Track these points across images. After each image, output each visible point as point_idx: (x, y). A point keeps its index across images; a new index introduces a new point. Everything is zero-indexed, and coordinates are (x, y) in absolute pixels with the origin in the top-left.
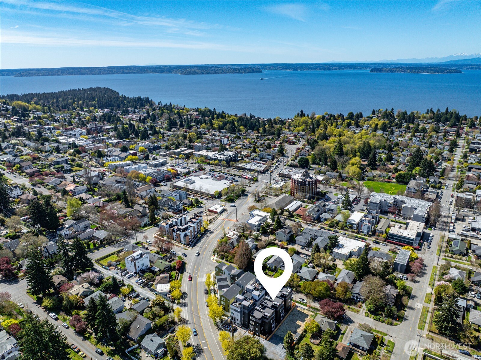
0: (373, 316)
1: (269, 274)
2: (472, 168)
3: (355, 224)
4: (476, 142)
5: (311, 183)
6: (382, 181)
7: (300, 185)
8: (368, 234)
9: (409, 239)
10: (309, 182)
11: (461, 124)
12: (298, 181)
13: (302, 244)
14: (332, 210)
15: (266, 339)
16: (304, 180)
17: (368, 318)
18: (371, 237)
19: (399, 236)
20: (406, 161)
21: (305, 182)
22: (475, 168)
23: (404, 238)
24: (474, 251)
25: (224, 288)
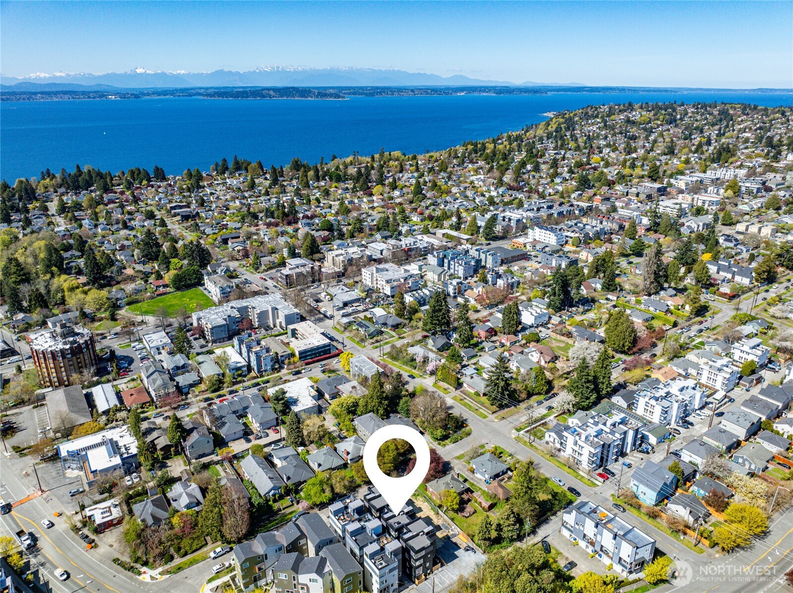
0: (447, 441)
1: (284, 506)
2: (228, 239)
3: (244, 366)
4: (176, 206)
5: (89, 342)
6: (152, 298)
7: (69, 356)
8: (272, 370)
9: (325, 346)
10: (86, 342)
11: (113, 185)
12: (62, 351)
13: (237, 436)
14: (183, 366)
15: (442, 565)
16: (75, 342)
18: (279, 371)
19: (312, 350)
21: (79, 345)
22: (233, 238)
23: (318, 348)
24: (385, 324)
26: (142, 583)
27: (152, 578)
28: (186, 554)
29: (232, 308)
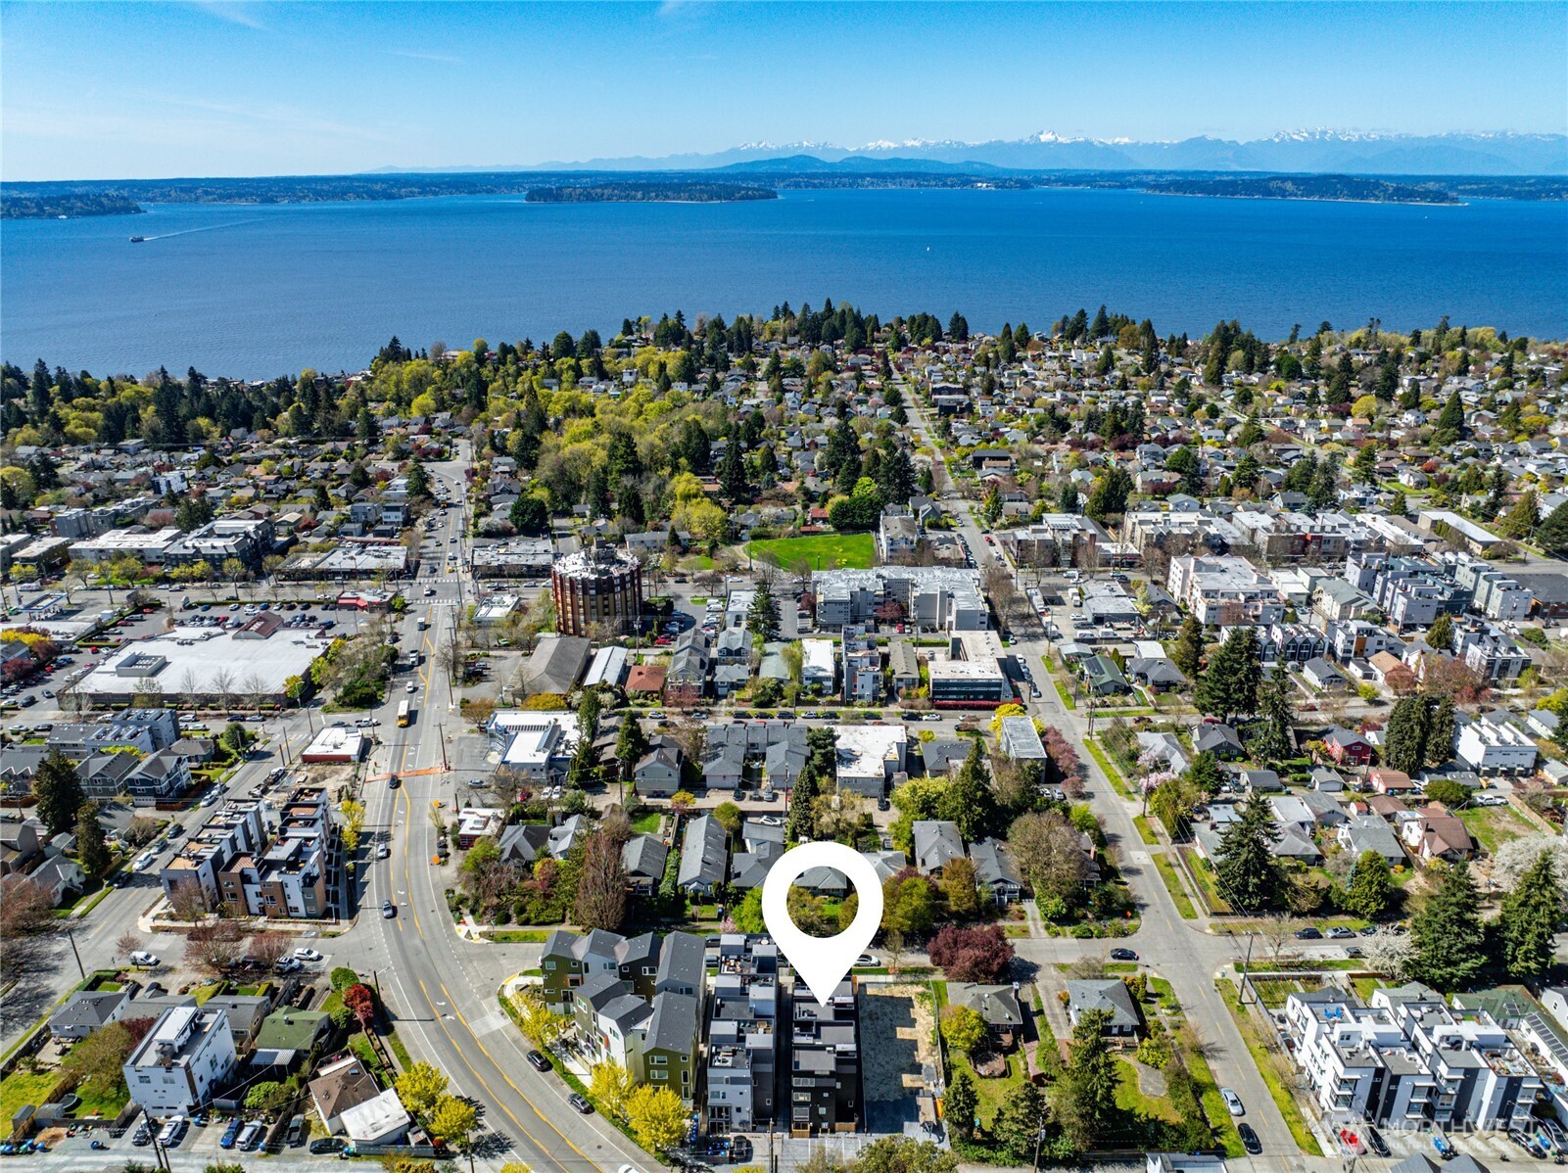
0: (1068, 929)
1: (704, 916)
2: (983, 459)
3: (828, 679)
4: (942, 388)
5: (628, 578)
6: (793, 535)
7: (593, 592)
8: (874, 698)
9: (989, 684)
10: (622, 576)
11: (873, 341)
12: (584, 581)
13: (729, 783)
14: (738, 652)
15: (858, 1130)
16: (606, 572)
17: (1060, 940)
18: (886, 705)
19: (960, 684)
20: (816, 465)
21: (611, 579)
22: (993, 458)
23: (975, 684)
24: (1142, 676)
25: (637, 1021)
26: (453, 936)
27: (469, 935)
28: (526, 922)
29: (879, 576)
